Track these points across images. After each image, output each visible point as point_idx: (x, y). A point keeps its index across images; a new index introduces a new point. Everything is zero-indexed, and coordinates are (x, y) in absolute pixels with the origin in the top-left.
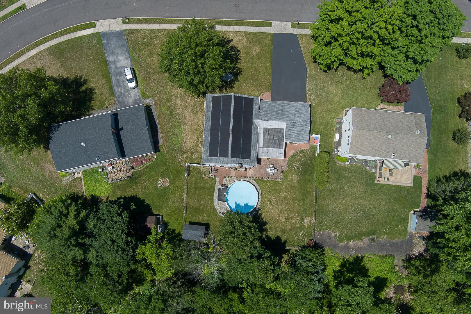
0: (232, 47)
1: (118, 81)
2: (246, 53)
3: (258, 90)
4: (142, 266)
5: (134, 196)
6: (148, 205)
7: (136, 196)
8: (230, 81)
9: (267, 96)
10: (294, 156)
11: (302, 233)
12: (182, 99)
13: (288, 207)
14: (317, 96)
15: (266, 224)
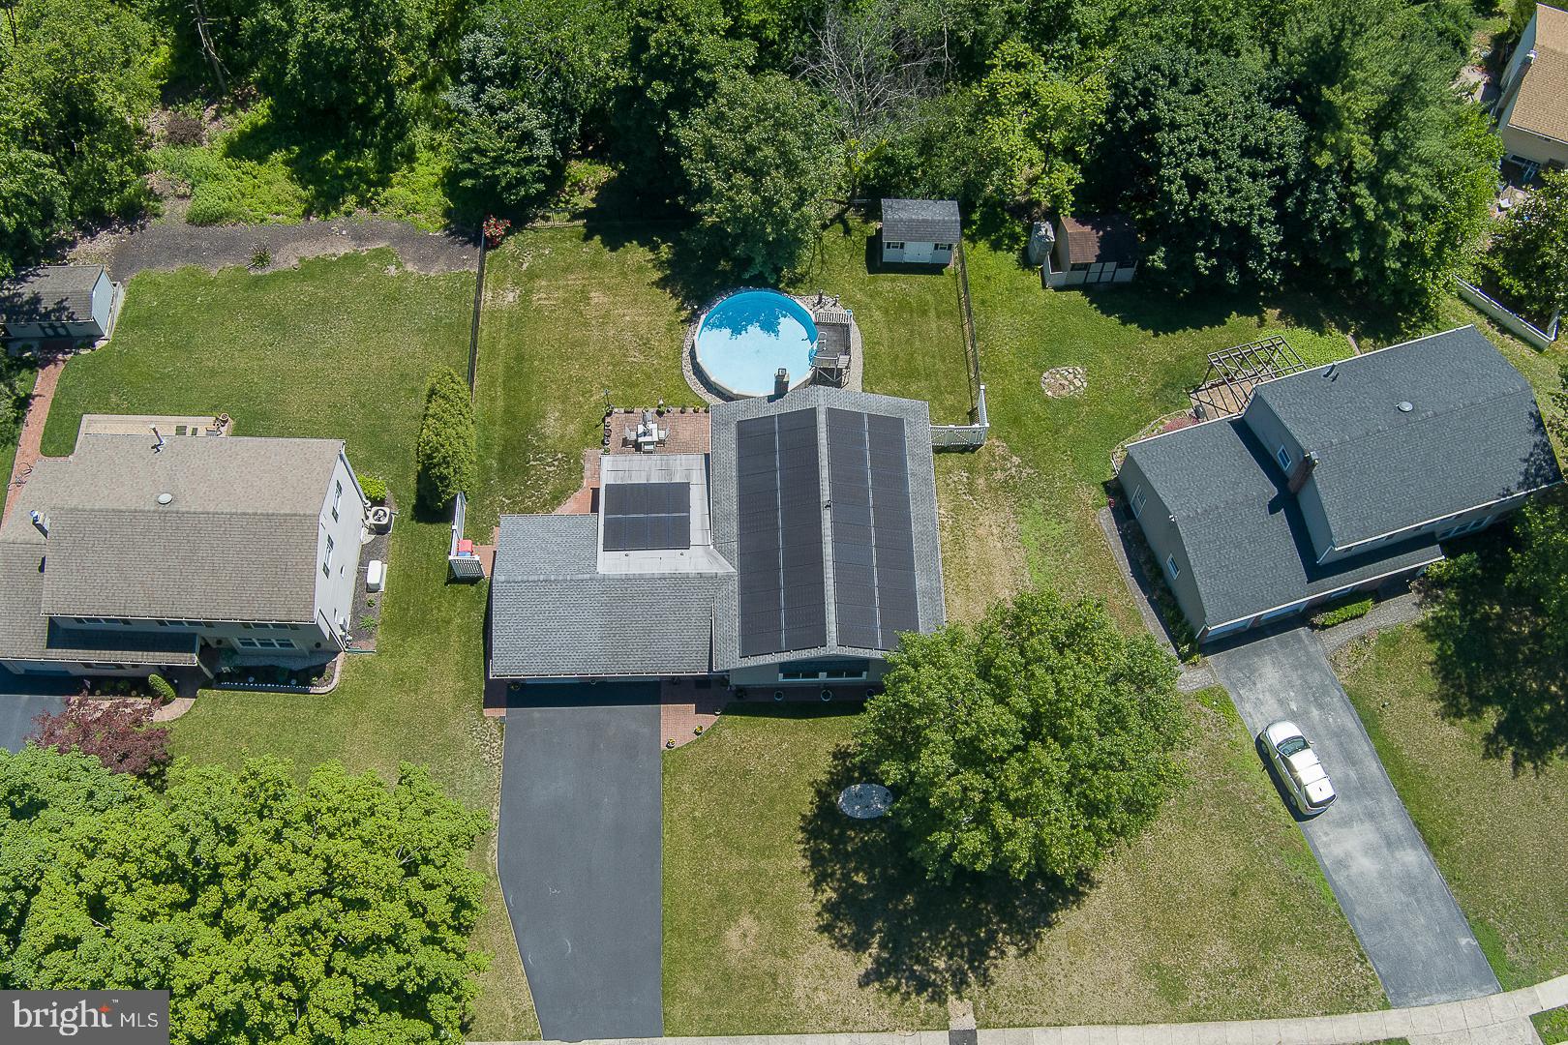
1: (1350, 759)
3: (719, 748)
5: (1165, 333)
6: (1107, 311)
7: (1156, 335)
8: (852, 781)
10: (558, 498)
11: (525, 266)
13: (578, 334)
15: (662, 283)
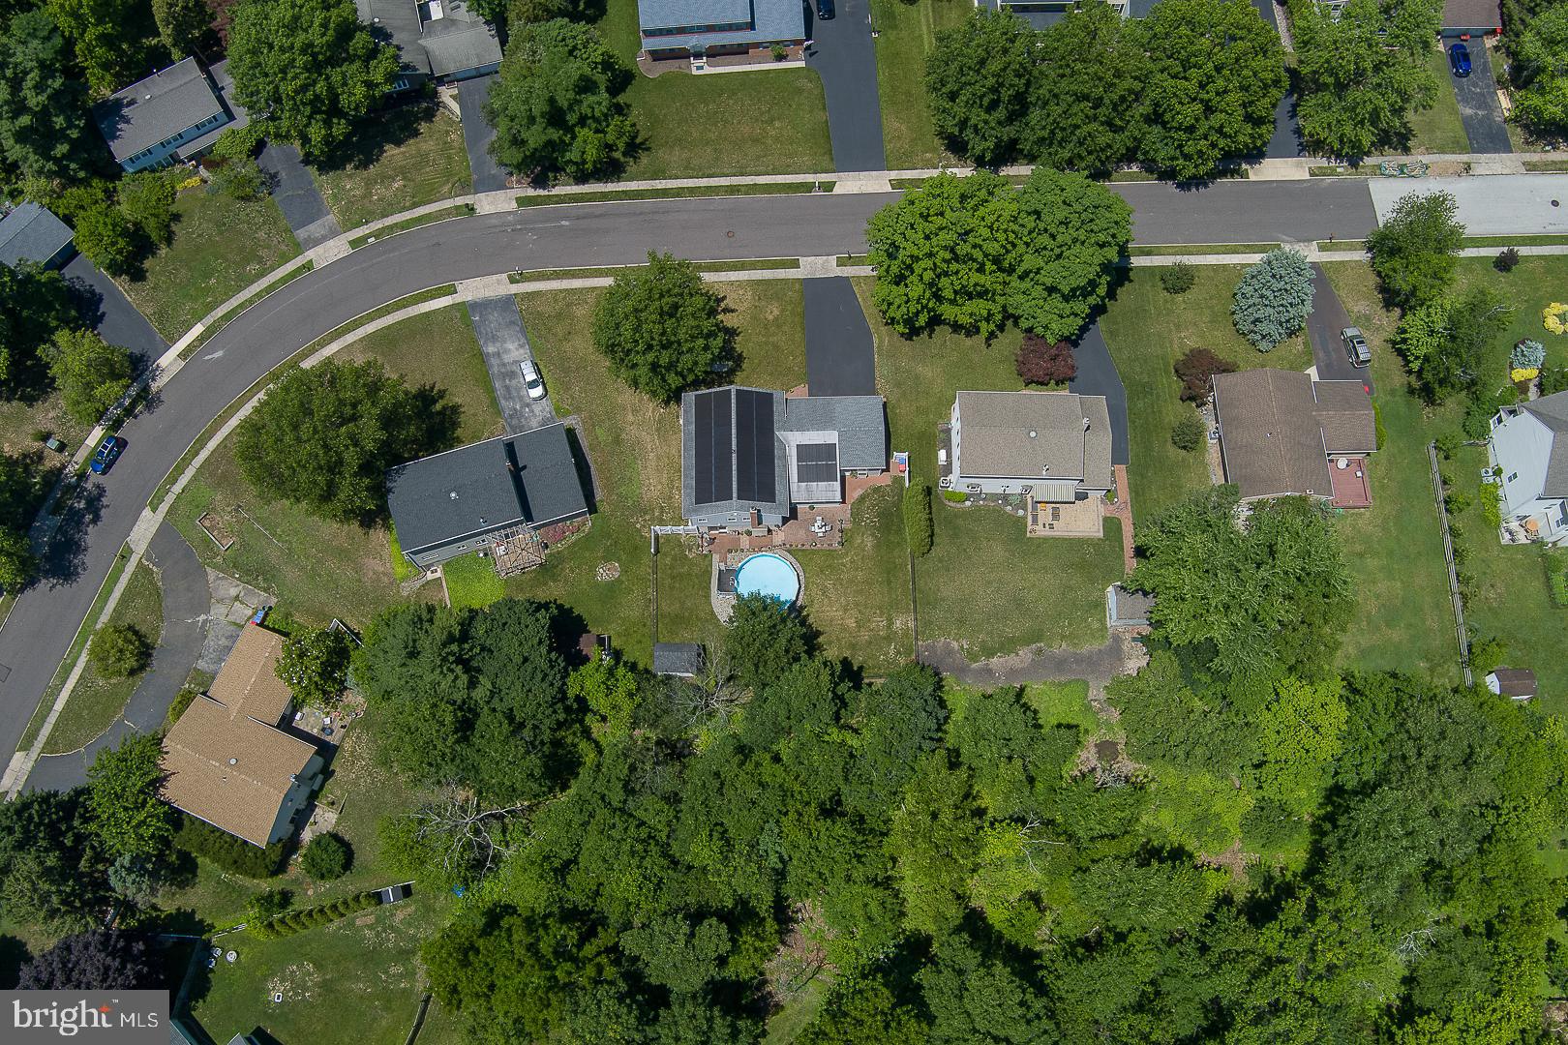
1: (507, 388)
2: (755, 318)
3: (783, 384)
4: (574, 734)
5: (551, 600)
6: (579, 618)
8: (727, 373)
9: (800, 392)
10: (862, 499)
11: (892, 647)
12: (635, 411)
13: (861, 599)
14: (898, 385)
15: (818, 634)
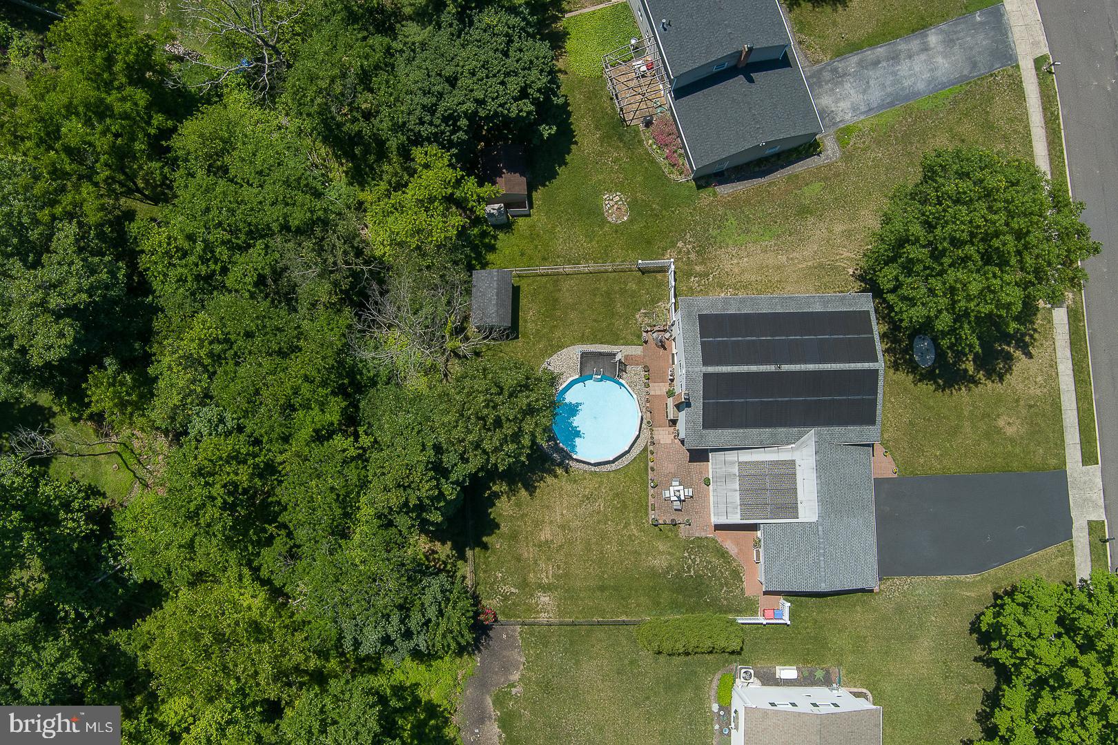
0: (1008, 358)
1: (876, 63)
2: (999, 399)
3: (896, 441)
4: (396, 174)
5: (574, 136)
6: (553, 175)
7: (576, 143)
8: (912, 360)
9: (884, 466)
10: (723, 554)
11: (513, 590)
12: (848, 234)
13: (579, 548)
14: (900, 610)
15: (531, 489)
